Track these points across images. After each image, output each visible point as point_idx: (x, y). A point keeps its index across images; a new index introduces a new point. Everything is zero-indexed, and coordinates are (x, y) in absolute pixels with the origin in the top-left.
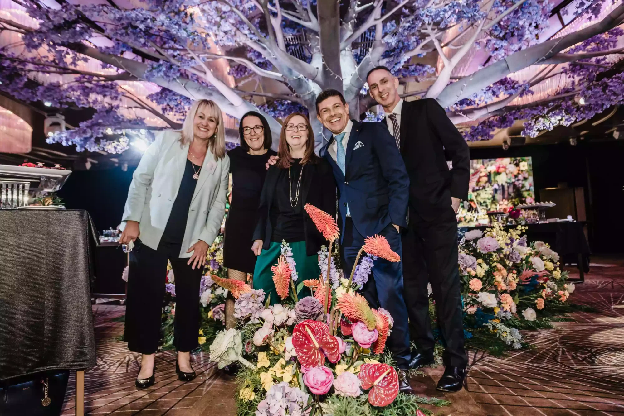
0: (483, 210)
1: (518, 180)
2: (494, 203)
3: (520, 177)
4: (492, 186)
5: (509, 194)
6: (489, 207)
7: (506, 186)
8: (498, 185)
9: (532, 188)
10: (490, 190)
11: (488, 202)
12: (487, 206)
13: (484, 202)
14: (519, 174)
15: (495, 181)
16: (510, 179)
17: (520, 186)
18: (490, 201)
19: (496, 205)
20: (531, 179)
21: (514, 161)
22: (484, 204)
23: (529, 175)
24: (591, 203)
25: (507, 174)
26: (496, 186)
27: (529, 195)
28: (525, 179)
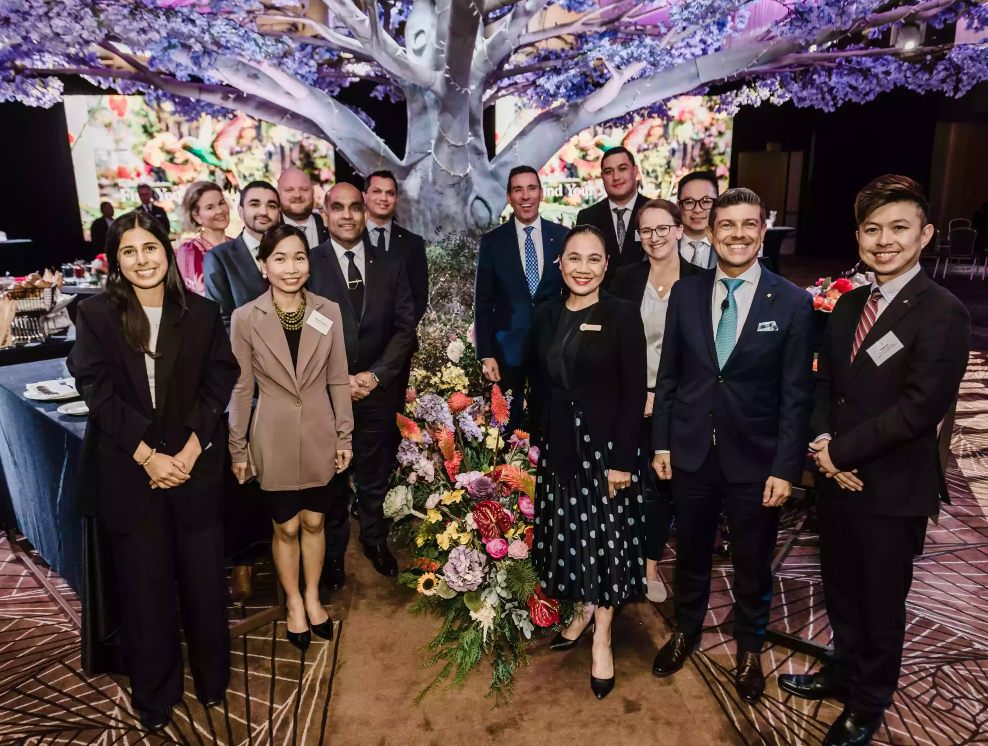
0: (650, 185)
1: (710, 136)
2: (668, 173)
3: (714, 131)
4: (669, 144)
5: (693, 160)
6: (660, 180)
7: (690, 144)
8: (678, 143)
9: (729, 150)
10: (664, 150)
11: (660, 171)
12: (656, 178)
13: (654, 171)
14: (712, 124)
15: (674, 135)
16: (697, 134)
17: (712, 145)
18: (663, 169)
19: (671, 177)
20: (729, 136)
21: (708, 101)
22: (653, 175)
23: (727, 128)
24: (810, 176)
25: (693, 124)
26: (675, 145)
27: (722, 161)
28: (721, 134)
